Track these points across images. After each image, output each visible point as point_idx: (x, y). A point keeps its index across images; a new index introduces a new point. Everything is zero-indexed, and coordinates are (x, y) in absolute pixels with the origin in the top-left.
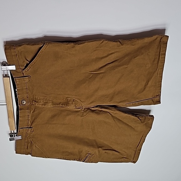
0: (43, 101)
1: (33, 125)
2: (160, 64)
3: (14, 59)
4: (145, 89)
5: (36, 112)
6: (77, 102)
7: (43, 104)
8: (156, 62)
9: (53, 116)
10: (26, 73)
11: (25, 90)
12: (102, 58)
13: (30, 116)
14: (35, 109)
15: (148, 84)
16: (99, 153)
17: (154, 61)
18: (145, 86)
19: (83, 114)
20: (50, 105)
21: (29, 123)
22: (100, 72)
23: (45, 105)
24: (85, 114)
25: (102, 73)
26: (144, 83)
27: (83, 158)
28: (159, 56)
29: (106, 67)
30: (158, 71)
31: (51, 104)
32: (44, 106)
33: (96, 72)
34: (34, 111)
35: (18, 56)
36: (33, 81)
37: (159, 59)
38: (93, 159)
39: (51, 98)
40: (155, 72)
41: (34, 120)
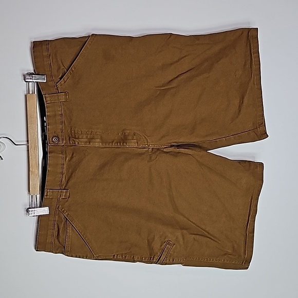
0: (87, 137)
1: (70, 184)
2: (254, 67)
3: (45, 63)
4: (240, 111)
5: (74, 159)
6: (140, 137)
7: (86, 142)
8: (248, 66)
9: (103, 166)
10: (62, 88)
11: (59, 117)
12: (171, 64)
13: (65, 166)
14: (73, 155)
15: (244, 102)
16: (184, 239)
17: (245, 65)
18: (240, 106)
19: (151, 157)
20: (97, 143)
21: (64, 179)
22: (171, 87)
23: (90, 143)
24: (154, 156)
25: (174, 87)
26: (237, 102)
27: (157, 254)
28: (251, 56)
29: (179, 78)
30: (254, 78)
31: (98, 140)
32: (88, 144)
33: (164, 87)
34: (72, 158)
35: (51, 58)
36: (71, 100)
37: (251, 59)
38: (174, 252)
39: (100, 131)
40: (250, 80)
41: (72, 174)
